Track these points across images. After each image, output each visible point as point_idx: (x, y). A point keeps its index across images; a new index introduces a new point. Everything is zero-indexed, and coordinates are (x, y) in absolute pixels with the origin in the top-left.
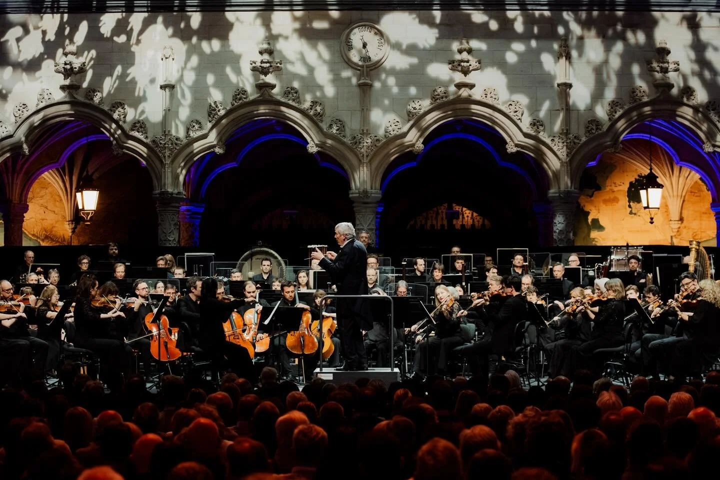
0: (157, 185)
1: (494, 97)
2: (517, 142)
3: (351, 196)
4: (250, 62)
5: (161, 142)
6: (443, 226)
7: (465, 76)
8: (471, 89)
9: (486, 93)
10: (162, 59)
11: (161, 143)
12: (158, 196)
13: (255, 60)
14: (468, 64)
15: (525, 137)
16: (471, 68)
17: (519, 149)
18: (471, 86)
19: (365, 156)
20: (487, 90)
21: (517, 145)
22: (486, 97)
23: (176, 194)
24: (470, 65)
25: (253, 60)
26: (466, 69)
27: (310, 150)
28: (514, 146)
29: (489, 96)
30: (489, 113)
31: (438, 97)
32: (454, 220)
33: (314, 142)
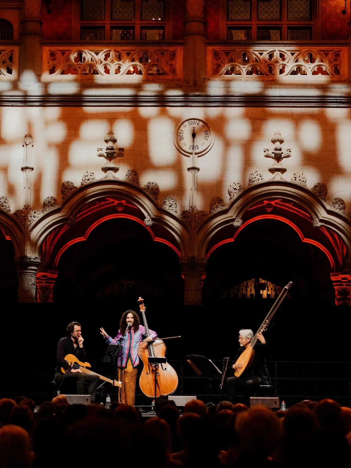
0: (17, 251)
1: (302, 180)
2: (321, 218)
3: (181, 262)
4: (97, 149)
5: (22, 214)
6: (252, 295)
7: (278, 162)
8: (282, 173)
9: (295, 177)
10: (23, 146)
11: (21, 216)
12: (18, 260)
13: (101, 147)
14: (281, 152)
15: (328, 214)
16: (283, 155)
17: (323, 224)
18: (283, 171)
19: (193, 229)
20: (296, 174)
21: (321, 221)
22: (295, 180)
23: (34, 259)
24: (282, 153)
25: (99, 147)
26: (279, 156)
27: (147, 223)
28: (319, 222)
29: (298, 179)
30: (298, 193)
31: (255, 179)
32: (261, 291)
33: (150, 217)
